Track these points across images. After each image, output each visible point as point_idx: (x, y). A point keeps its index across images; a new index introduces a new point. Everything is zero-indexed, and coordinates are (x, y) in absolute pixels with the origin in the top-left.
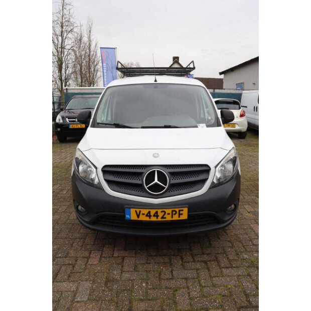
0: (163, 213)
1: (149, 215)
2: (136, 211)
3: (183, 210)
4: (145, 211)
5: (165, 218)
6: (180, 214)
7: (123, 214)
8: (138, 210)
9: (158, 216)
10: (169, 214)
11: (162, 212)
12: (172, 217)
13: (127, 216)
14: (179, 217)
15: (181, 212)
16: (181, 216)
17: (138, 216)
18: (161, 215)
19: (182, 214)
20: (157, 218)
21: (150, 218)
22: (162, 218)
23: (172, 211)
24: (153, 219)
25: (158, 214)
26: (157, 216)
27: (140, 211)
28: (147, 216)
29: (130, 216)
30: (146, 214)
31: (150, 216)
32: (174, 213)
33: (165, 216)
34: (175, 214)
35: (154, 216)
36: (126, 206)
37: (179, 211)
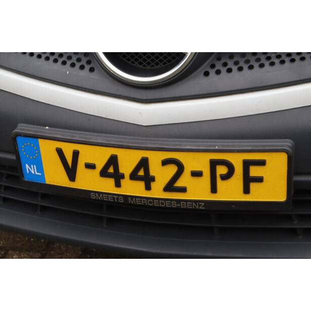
0: (172, 170)
1: (111, 170)
2: (60, 152)
3: (262, 163)
4: (99, 156)
5: (183, 190)
6: (248, 181)
7: (14, 157)
8: (68, 149)
9: (153, 179)
10: (197, 174)
11: (165, 163)
12: (214, 189)
13: (30, 169)
14: (247, 190)
15: (254, 171)
16: (253, 186)
17: (71, 173)
18: (162, 175)
19: (260, 180)
20: (148, 188)
21: (118, 185)
22: (170, 187)
23: (214, 164)
24: (133, 189)
25: (152, 173)
26: (148, 181)
27: (76, 154)
28: (104, 173)
29: (40, 169)
30: (100, 166)
31: (118, 178)
32: (222, 170)
33: (179, 184)
34: (225, 177)
35: (134, 176)
36: (22, 128)
37: (247, 164)
